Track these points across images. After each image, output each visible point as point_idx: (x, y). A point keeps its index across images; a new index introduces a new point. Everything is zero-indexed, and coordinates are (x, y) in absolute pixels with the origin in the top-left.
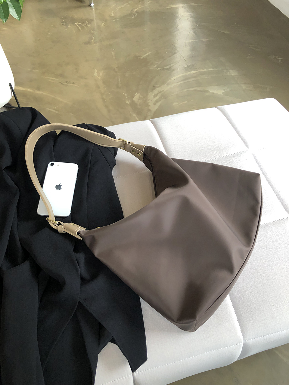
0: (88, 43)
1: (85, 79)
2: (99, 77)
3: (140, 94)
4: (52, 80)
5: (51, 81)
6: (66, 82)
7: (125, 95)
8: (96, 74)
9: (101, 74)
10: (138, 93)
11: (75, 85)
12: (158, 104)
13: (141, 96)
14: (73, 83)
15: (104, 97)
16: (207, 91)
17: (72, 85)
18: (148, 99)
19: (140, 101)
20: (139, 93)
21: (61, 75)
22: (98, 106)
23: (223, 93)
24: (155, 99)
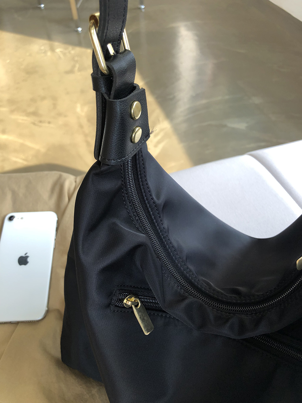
0: (71, 72)
1: (65, 116)
2: (83, 114)
4: (23, 120)
5: (20, 121)
6: (41, 122)
8: (79, 109)
9: (86, 109)
11: (51, 125)
12: (161, 146)
14: (49, 123)
16: (225, 126)
17: (47, 125)
21: (35, 114)
22: (80, 152)
23: (246, 127)
24: (156, 140)
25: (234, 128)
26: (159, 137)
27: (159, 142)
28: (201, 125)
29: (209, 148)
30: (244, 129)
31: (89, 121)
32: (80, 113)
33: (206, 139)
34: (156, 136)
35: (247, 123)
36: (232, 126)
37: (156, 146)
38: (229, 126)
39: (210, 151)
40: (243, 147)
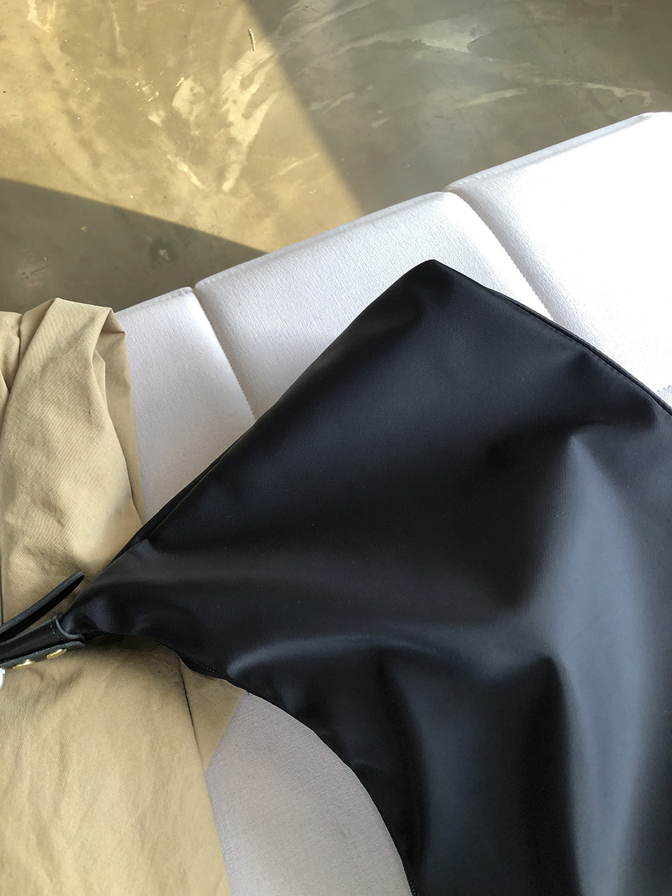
2: (47, 28)
3: (194, 81)
7: (144, 89)
8: (33, 15)
9: (51, 14)
10: (185, 79)
12: (260, 114)
13: (198, 89)
15: (74, 105)
16: (419, 46)
18: (224, 97)
19: (197, 110)
20: (191, 78)
22: (55, 144)
23: (470, 46)
24: (246, 97)
25: (439, 51)
26: (254, 89)
27: (254, 104)
28: (358, 44)
29: (380, 112)
30: (465, 50)
31: (64, 47)
32: (39, 24)
33: (370, 88)
34: (245, 83)
35: (473, 34)
36: (436, 44)
37: (247, 116)
38: (428, 44)
39: (383, 121)
40: (463, 105)
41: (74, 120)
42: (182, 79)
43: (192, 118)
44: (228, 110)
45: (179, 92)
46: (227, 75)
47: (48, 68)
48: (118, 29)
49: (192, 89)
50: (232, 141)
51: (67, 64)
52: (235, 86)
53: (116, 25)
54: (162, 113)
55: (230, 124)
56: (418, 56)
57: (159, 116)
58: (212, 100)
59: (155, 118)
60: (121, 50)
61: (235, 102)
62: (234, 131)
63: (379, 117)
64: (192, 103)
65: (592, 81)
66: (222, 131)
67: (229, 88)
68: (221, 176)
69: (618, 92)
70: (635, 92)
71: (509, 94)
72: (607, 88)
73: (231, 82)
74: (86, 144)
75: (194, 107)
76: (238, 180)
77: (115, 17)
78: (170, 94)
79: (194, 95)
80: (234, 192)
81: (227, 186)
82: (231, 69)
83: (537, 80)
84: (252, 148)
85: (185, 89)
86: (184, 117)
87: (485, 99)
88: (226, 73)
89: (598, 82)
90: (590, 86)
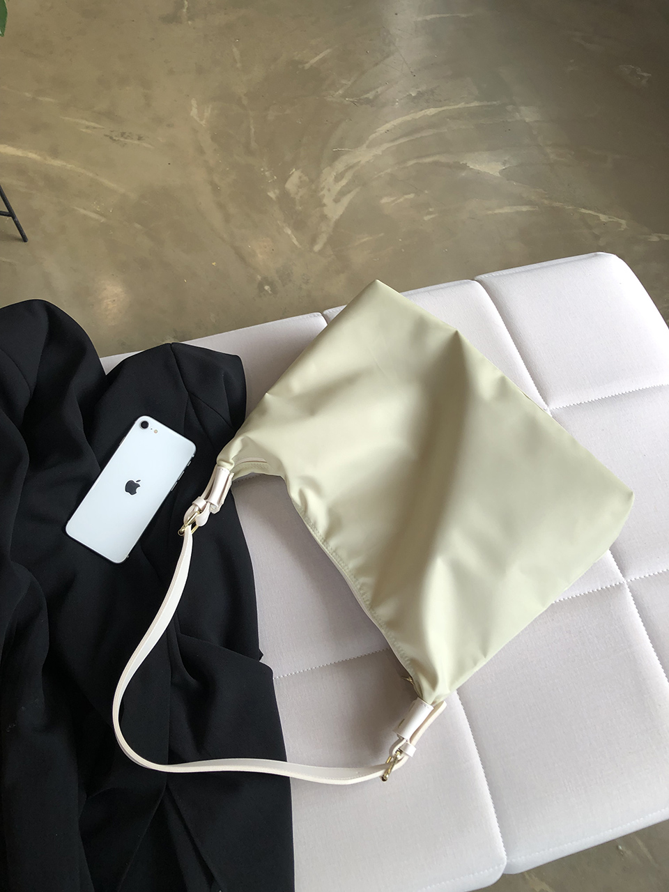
0: (172, 19)
1: (169, 126)
2: (203, 122)
3: (302, 172)
4: (87, 127)
5: (84, 130)
6: (123, 134)
7: (266, 173)
8: (194, 112)
9: (207, 114)
10: (296, 169)
11: (145, 145)
12: (346, 200)
13: (305, 178)
14: (140, 138)
15: (216, 179)
16: (464, 167)
17: (136, 142)
18: (322, 186)
19: (302, 192)
20: (300, 170)
21: (110, 115)
22: (200, 203)
23: (501, 172)
24: (338, 187)
25: (478, 172)
26: (344, 182)
27: (342, 193)
28: (421, 161)
29: (431, 210)
30: (498, 175)
31: (214, 138)
32: (198, 119)
33: (426, 192)
34: (338, 178)
35: (504, 164)
36: (477, 167)
37: (336, 201)
38: (471, 167)
39: (432, 216)
40: (490, 212)
41: (215, 189)
42: (294, 170)
43: (298, 198)
44: (324, 195)
45: (291, 178)
46: (326, 171)
47: (201, 151)
48: (253, 130)
49: (300, 177)
50: (324, 217)
51: (215, 150)
52: (331, 179)
53: (252, 127)
54: (277, 191)
55: (325, 205)
56: (463, 174)
57: (275, 193)
58: (313, 187)
59: (272, 194)
60: (253, 145)
61: (329, 190)
62: (326, 211)
63: (430, 213)
64: (299, 187)
65: (585, 208)
66: (318, 209)
67: (326, 179)
68: (313, 241)
69: (603, 218)
70: (616, 219)
71: (525, 209)
72: (596, 214)
73: (328, 176)
74: (221, 206)
75: (300, 190)
76: (325, 244)
77: (252, 121)
78: (285, 178)
79: (301, 182)
80: (321, 252)
81: (317, 248)
82: (329, 168)
83: (546, 202)
84: (337, 223)
85: (295, 177)
86: (292, 196)
87: (507, 210)
88: (326, 169)
89: (590, 209)
90: (583, 211)
